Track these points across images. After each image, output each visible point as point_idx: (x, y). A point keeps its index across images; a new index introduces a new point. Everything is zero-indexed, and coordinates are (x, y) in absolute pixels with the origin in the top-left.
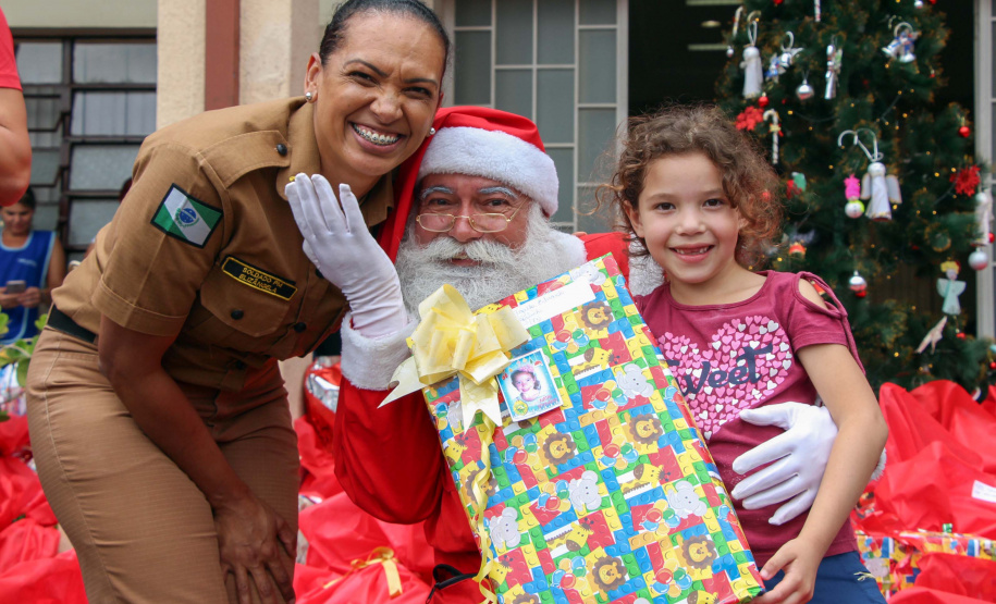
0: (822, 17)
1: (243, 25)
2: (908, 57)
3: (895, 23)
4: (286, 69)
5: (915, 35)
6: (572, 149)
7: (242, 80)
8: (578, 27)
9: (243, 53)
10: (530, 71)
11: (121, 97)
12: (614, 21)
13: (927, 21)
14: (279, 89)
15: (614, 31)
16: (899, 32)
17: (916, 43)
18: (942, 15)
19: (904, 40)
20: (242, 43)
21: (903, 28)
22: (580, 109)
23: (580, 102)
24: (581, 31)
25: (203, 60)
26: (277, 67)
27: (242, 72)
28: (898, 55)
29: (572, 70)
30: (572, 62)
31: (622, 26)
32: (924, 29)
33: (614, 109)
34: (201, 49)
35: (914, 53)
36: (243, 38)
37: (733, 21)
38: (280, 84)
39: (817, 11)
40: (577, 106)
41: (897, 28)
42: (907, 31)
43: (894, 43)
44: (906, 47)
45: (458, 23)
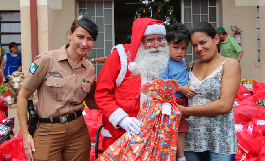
0: (152, 16)
1: (38, 19)
2: (169, 24)
3: (166, 17)
4: (47, 29)
5: (170, 20)
6: (103, 33)
7: (38, 31)
8: (104, 8)
9: (38, 25)
10: (95, 17)
11: (10, 24)
12: (111, 7)
13: (172, 16)
14: (46, 32)
15: (111, 9)
16: (167, 19)
17: (170, 21)
18: (175, 15)
19: (168, 21)
20: (38, 23)
21: (168, 18)
22: (105, 25)
23: (105, 24)
24: (104, 9)
25: (30, 27)
26: (45, 28)
27: (38, 29)
28: (167, 23)
29: (103, 17)
30: (103, 16)
31: (113, 8)
32: (171, 18)
33: (112, 25)
34: (30, 25)
35: (170, 23)
36: (38, 22)
37: (135, 15)
38: (46, 31)
39: (152, 15)
40: (104, 24)
41: (167, 18)
42: (168, 19)
43: (166, 21)
44: (168, 22)
45: (80, 8)
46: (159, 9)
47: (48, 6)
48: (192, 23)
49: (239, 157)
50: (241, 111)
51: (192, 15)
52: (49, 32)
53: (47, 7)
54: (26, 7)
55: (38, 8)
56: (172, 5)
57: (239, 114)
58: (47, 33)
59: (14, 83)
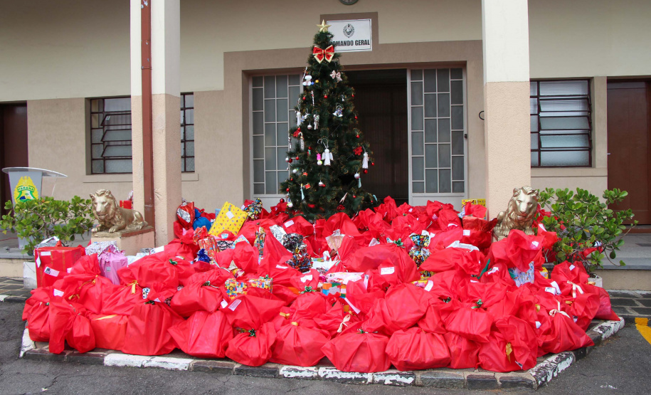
0: (315, 104)
1: (153, 114)
2: (340, 116)
3: (337, 105)
5: (343, 109)
8: (288, 86)
9: (153, 122)
12: (299, 84)
17: (343, 111)
21: (339, 107)
22: (290, 111)
25: (142, 124)
27: (153, 127)
28: (337, 115)
29: (287, 99)
30: (287, 97)
32: (345, 107)
34: (142, 121)
35: (342, 114)
42: (339, 109)
43: (336, 112)
44: (340, 113)
45: (253, 86)
46: (326, 93)
47: (166, 95)
48: (423, 106)
49: (340, 320)
50: (369, 253)
51: (424, 93)
52: (166, 131)
53: (164, 96)
54: (138, 97)
55: (153, 98)
56: (351, 87)
57: (365, 257)
58: (164, 132)
59: (96, 204)
